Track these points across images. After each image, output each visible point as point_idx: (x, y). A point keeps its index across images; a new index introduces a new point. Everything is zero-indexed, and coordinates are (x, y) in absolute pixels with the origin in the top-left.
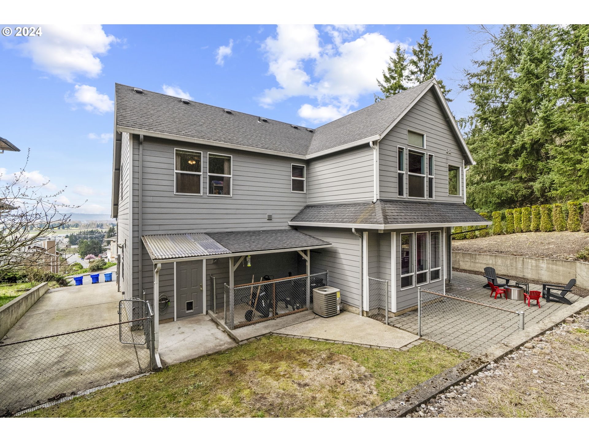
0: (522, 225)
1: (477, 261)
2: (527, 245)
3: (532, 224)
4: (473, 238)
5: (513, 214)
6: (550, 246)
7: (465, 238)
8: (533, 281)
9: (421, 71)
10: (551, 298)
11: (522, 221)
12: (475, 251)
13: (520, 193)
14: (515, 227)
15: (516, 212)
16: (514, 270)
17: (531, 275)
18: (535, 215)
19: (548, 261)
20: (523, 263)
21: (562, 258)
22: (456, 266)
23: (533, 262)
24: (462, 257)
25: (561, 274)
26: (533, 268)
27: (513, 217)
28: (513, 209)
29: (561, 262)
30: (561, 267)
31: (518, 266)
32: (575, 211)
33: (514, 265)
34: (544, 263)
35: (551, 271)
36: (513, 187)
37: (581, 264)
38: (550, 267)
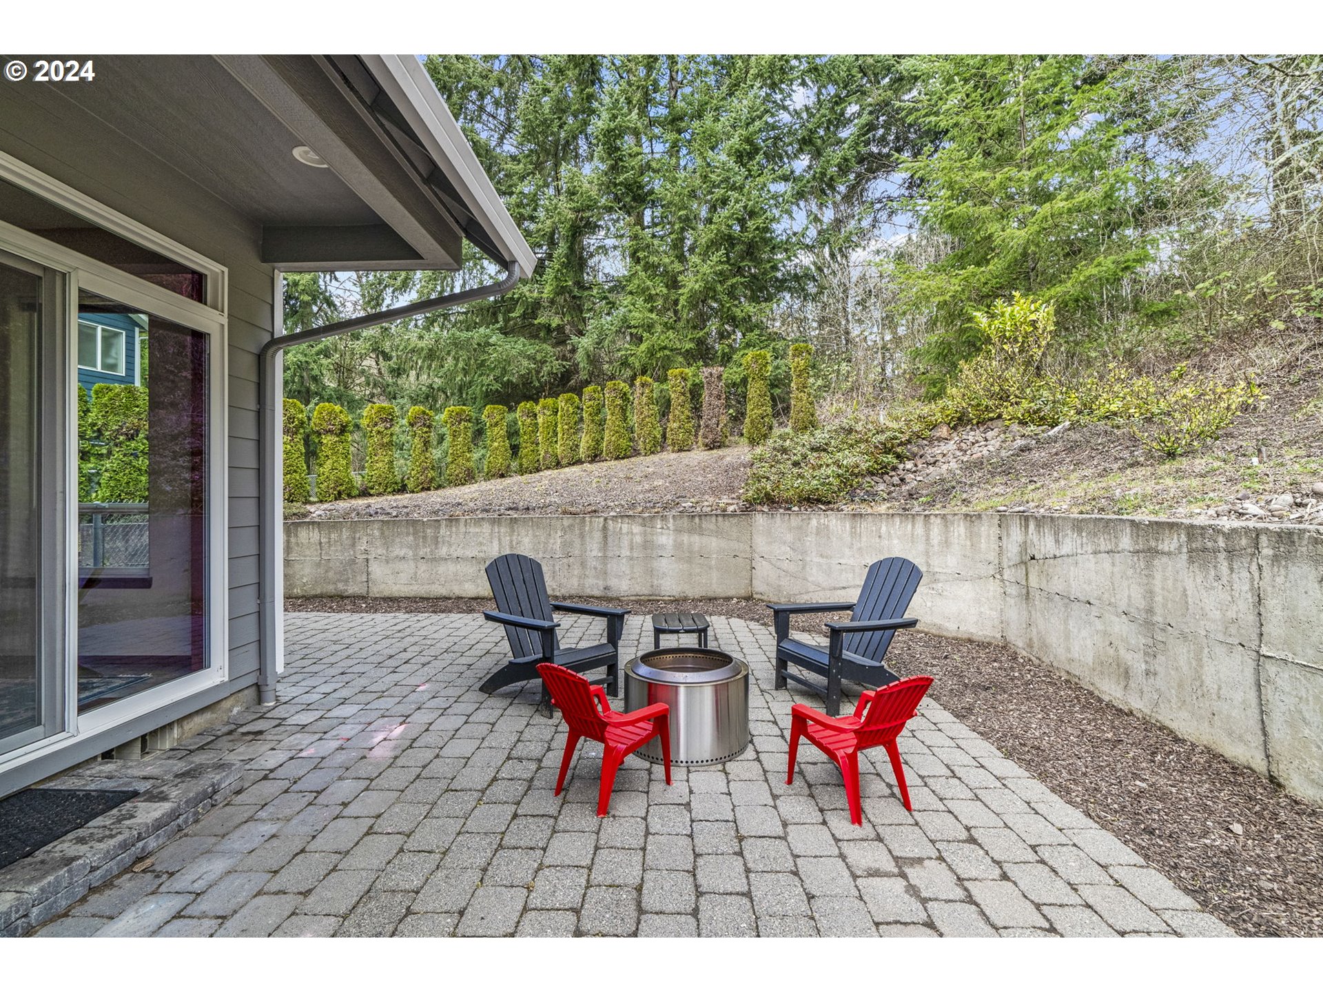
0: (558, 445)
1: (443, 551)
2: (594, 485)
3: (584, 438)
4: (429, 489)
5: (535, 415)
6: (656, 483)
7: (403, 489)
11: (560, 435)
12: (436, 513)
13: (546, 369)
14: (542, 453)
15: (544, 408)
16: (576, 573)
17: (628, 582)
18: (590, 414)
19: (678, 522)
20: (605, 537)
21: (709, 509)
22: (352, 589)
23: (634, 531)
24: (378, 543)
25: (713, 562)
26: (635, 555)
27: (537, 424)
28: (537, 403)
29: (714, 519)
30: (714, 539)
31: (588, 553)
32: (683, 394)
33: (577, 552)
34: (668, 528)
35: (687, 556)
36: (531, 351)
37: (772, 517)
38: (685, 542)
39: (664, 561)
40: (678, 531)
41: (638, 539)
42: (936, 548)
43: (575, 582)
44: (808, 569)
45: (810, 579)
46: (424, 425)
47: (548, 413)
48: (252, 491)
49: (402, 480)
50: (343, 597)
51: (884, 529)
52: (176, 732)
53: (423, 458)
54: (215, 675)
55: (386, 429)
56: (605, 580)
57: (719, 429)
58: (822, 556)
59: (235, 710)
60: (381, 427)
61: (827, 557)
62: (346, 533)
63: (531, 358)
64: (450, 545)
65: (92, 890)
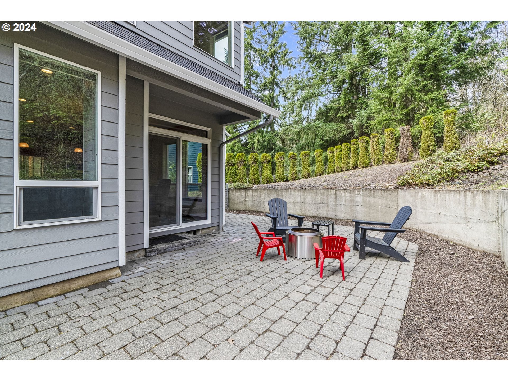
0: (341, 163)
2: (344, 178)
3: (351, 160)
4: (295, 180)
5: (334, 152)
6: (367, 177)
7: (287, 180)
8: (346, 222)
9: (269, 34)
10: (368, 249)
11: (342, 159)
14: (336, 166)
15: (337, 149)
16: (325, 209)
17: (344, 214)
18: (353, 150)
19: (364, 192)
20: (336, 197)
21: (381, 187)
22: (260, 210)
23: (347, 195)
24: (267, 196)
25: (379, 209)
26: (347, 204)
27: (334, 155)
28: (334, 147)
29: (380, 191)
30: (380, 200)
31: (330, 202)
32: (392, 139)
33: (326, 202)
34: (360, 195)
35: (368, 206)
36: (335, 127)
37: (405, 191)
38: (367, 200)
39: (358, 207)
40: (364, 196)
41: (348, 198)
42: (469, 207)
43: (325, 212)
44: (417, 214)
45: (418, 218)
46: (293, 158)
47: (338, 151)
48: (217, 180)
49: (287, 177)
50: (258, 212)
51: (447, 197)
52: (200, 232)
53: (293, 169)
54: (208, 221)
55: (282, 160)
56: (335, 212)
57: (407, 153)
58: (423, 209)
59: (214, 231)
60: (280, 160)
61: (425, 209)
62: (259, 193)
63: (335, 130)
64: (286, 198)
65: (176, 250)
